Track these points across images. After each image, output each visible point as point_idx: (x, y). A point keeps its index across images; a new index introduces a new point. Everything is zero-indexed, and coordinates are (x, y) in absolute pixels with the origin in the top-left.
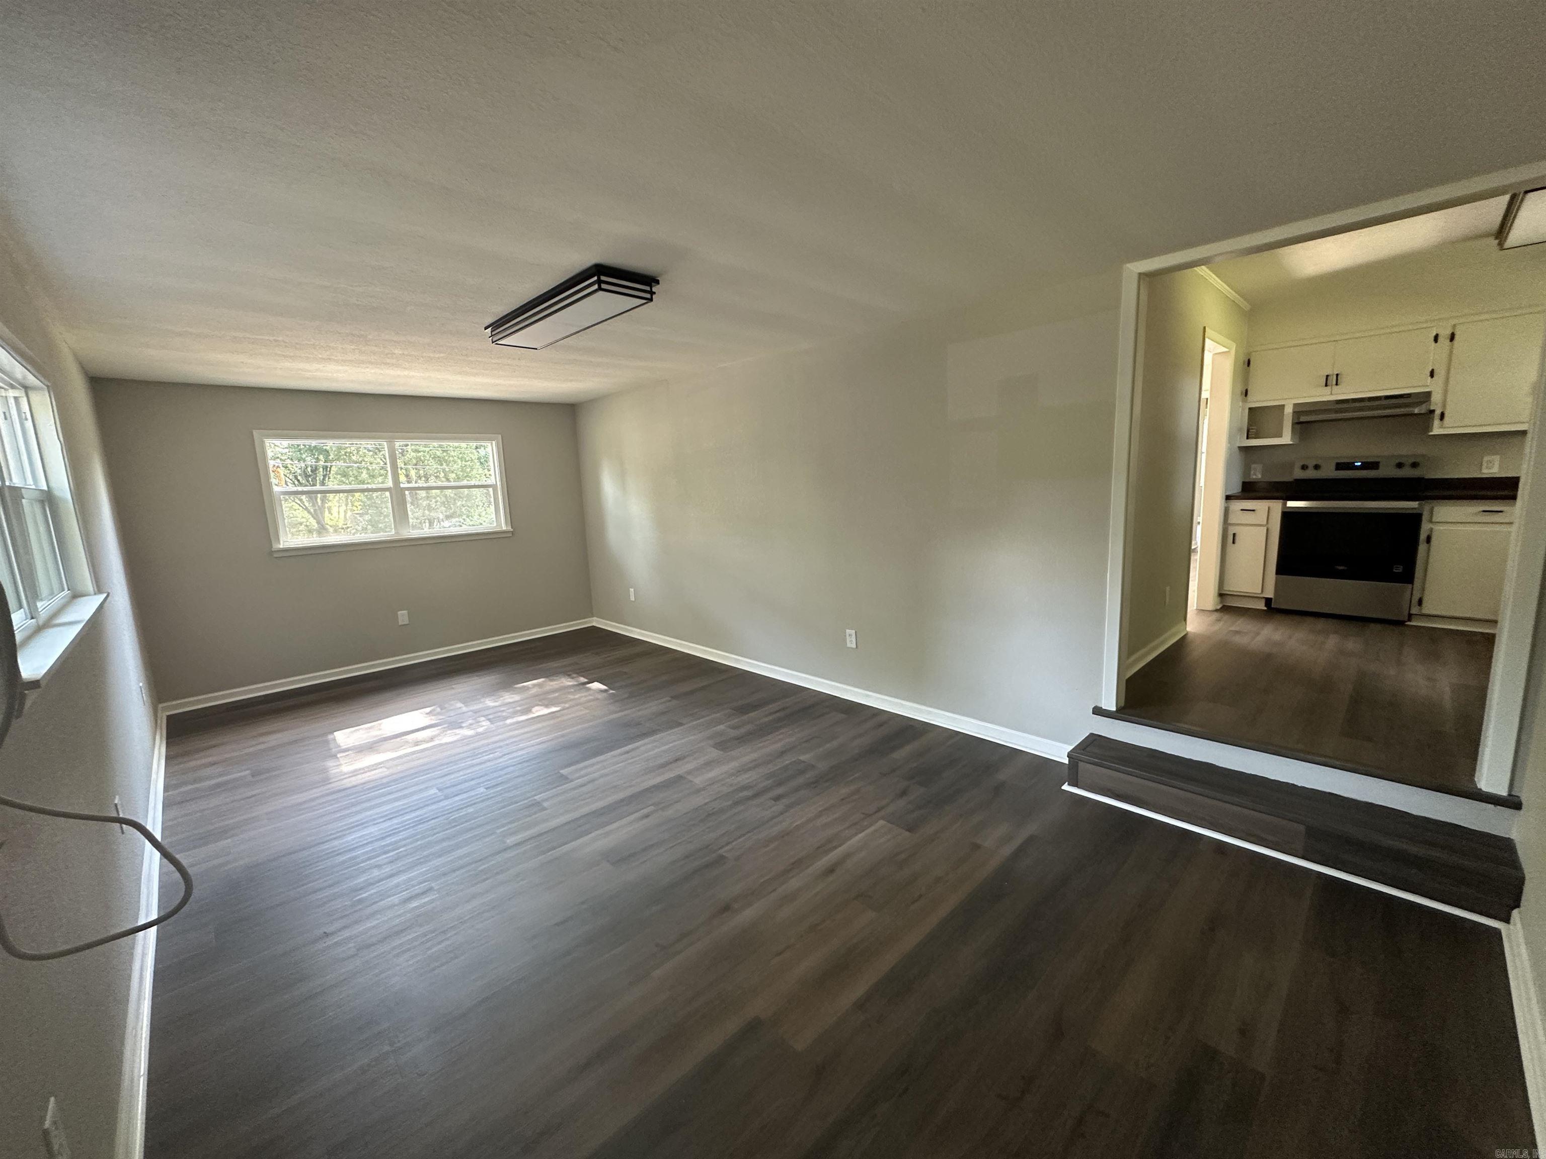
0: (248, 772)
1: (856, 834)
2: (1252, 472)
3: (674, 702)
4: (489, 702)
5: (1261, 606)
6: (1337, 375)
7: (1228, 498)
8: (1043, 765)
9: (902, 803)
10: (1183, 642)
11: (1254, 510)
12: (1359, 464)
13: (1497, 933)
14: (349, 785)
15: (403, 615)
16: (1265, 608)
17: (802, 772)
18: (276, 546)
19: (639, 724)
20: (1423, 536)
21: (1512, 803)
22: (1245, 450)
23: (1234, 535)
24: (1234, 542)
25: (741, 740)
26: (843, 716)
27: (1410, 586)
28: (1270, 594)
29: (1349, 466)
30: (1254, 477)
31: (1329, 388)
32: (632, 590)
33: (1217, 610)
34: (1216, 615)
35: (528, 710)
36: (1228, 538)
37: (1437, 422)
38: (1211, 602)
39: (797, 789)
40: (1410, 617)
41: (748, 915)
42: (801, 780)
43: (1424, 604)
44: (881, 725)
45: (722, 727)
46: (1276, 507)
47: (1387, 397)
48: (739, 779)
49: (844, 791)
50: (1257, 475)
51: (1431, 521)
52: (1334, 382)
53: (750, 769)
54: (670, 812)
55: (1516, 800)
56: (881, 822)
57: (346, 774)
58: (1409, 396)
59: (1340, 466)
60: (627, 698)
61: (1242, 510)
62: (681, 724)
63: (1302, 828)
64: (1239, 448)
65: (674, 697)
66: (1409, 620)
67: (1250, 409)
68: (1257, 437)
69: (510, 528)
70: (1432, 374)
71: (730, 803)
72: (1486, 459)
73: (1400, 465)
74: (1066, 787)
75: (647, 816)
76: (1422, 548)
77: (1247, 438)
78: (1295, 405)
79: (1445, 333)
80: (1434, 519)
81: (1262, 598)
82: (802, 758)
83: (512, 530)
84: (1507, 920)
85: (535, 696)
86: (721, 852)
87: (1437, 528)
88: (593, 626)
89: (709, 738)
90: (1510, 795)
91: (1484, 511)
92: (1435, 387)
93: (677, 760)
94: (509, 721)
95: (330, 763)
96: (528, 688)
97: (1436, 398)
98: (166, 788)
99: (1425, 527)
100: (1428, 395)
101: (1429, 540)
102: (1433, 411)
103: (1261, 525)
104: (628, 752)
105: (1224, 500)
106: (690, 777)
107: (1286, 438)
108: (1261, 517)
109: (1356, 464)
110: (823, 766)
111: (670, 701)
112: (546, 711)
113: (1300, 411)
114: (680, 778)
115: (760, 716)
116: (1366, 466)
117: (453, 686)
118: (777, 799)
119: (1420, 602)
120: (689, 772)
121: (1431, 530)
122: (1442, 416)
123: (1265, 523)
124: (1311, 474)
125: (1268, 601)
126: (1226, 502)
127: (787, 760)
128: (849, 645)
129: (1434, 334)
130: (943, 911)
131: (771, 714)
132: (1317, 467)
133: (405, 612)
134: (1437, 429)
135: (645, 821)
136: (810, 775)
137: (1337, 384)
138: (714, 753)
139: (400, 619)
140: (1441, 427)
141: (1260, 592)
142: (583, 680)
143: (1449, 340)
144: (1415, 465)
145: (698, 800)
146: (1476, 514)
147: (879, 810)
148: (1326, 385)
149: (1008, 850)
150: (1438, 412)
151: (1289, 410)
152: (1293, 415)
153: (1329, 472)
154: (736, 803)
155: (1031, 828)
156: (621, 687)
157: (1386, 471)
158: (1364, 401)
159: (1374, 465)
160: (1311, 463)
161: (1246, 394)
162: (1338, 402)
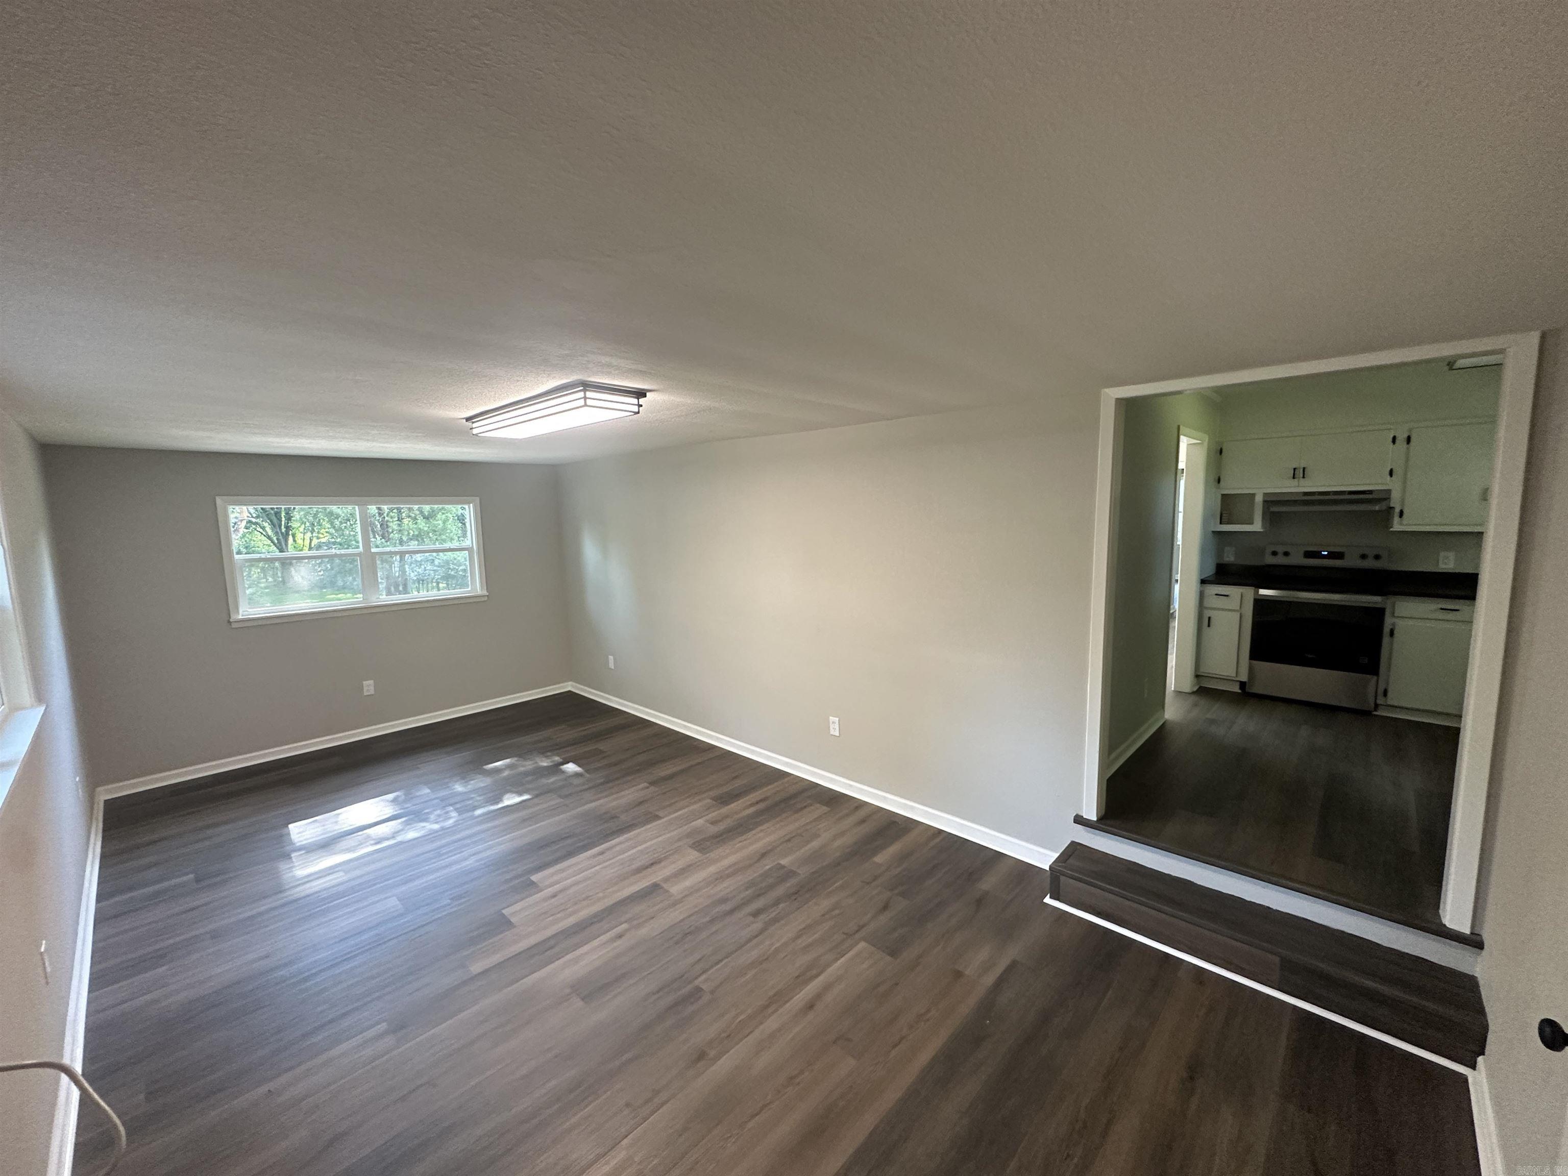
0: (191, 876)
1: (837, 959)
2: (1225, 555)
3: (652, 789)
4: (459, 788)
5: (1236, 689)
6: (1304, 469)
7: (1203, 582)
8: (1026, 870)
9: (884, 919)
10: (1161, 734)
11: (1227, 596)
12: (1326, 553)
13: (1464, 1080)
14: (303, 894)
15: (368, 686)
16: (1240, 691)
17: (782, 880)
18: (234, 617)
19: (614, 817)
20: (1386, 630)
21: (1474, 942)
22: (1218, 535)
23: (1209, 618)
24: (1209, 626)
25: (722, 838)
26: (825, 809)
27: (1375, 678)
28: (1244, 678)
29: (1316, 555)
30: (1228, 559)
31: (1296, 480)
32: (611, 657)
33: (1193, 693)
34: (1194, 698)
35: (498, 799)
36: (1203, 621)
37: (1396, 519)
38: (1188, 685)
39: (777, 902)
40: (1377, 706)
41: (723, 1066)
42: (780, 891)
43: (1389, 694)
44: (863, 821)
45: (700, 822)
46: (1248, 593)
47: (1351, 493)
48: (719, 888)
49: (825, 904)
50: (1230, 557)
51: (1393, 616)
52: (1301, 475)
53: (728, 876)
54: (644, 931)
55: (1478, 938)
56: (862, 945)
57: (299, 880)
58: (1370, 492)
59: (1308, 555)
60: (602, 784)
61: (1216, 595)
62: (658, 818)
63: (1277, 960)
64: (1213, 532)
65: (652, 783)
66: (1376, 710)
67: (1223, 495)
68: (1229, 523)
69: (485, 593)
70: (1391, 473)
71: (708, 919)
72: (1442, 554)
73: (1364, 557)
74: (1048, 900)
75: (620, 936)
76: (1386, 640)
77: (1221, 523)
78: (1265, 494)
79: (1401, 437)
80: (1396, 615)
81: (1238, 681)
82: (784, 862)
83: (488, 594)
84: (1473, 1066)
85: (506, 779)
86: (697, 982)
87: (1400, 623)
88: (570, 691)
89: (688, 835)
90: (1471, 933)
91: (1442, 609)
92: (1394, 486)
93: (652, 864)
94: (478, 812)
95: (283, 866)
96: (498, 771)
97: (1396, 496)
98: (100, 898)
99: (1388, 621)
100: (1389, 492)
101: (1392, 633)
102: (1393, 509)
103: (1234, 611)
104: (602, 853)
105: (1199, 585)
106: (665, 886)
107: (1257, 526)
108: (1235, 605)
109: (1323, 553)
110: (804, 872)
111: (648, 788)
112: (517, 799)
113: (1271, 502)
114: (656, 887)
115: (741, 808)
116: (1332, 555)
117: (419, 766)
118: (756, 914)
119: (1385, 693)
120: (666, 880)
121: (1394, 624)
122: (1401, 514)
123: (1238, 608)
124: (1280, 560)
125: (1243, 685)
126: (1201, 586)
127: (768, 864)
128: (832, 733)
129: (1392, 436)
130: (924, 1057)
131: (752, 805)
132: (1286, 554)
133: (371, 682)
134: (1397, 526)
135: (619, 942)
136: (792, 882)
137: (1304, 477)
138: (693, 855)
139: (365, 689)
140: (1401, 524)
141: (1235, 675)
142: (557, 759)
143: (1406, 443)
144: (1377, 557)
145: (675, 915)
146: (1435, 612)
147: (861, 927)
148: (1294, 478)
149: (989, 980)
150: (1397, 510)
151: (1259, 499)
152: (1263, 504)
153: (1298, 559)
154: (712, 921)
155: (1013, 952)
156: (596, 769)
157: (1351, 561)
158: (1329, 495)
159: (1339, 556)
160: (1280, 549)
161: (1219, 481)
162: (1306, 494)
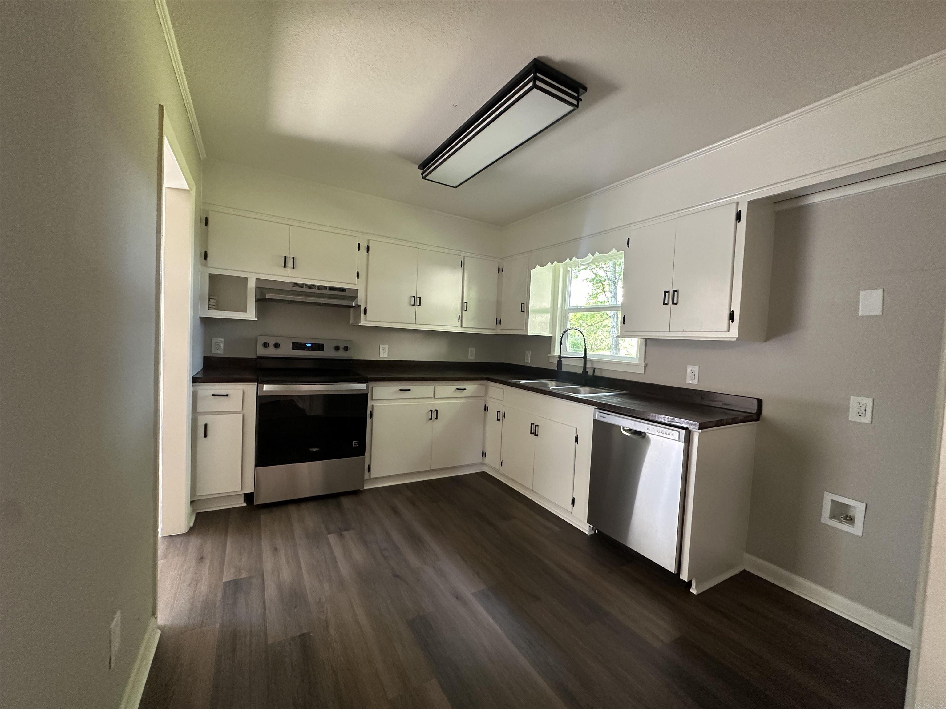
2: (212, 346)
5: (241, 502)
6: (294, 258)
7: (195, 380)
11: (227, 395)
12: (310, 345)
16: (245, 504)
20: (369, 412)
22: (206, 322)
23: (206, 425)
24: (205, 436)
27: (362, 458)
28: (250, 488)
29: (302, 347)
30: (217, 352)
31: (287, 269)
33: (191, 530)
36: (199, 431)
37: (362, 315)
40: (363, 482)
43: (372, 469)
46: (249, 390)
47: (331, 289)
50: (217, 349)
51: (372, 399)
52: (291, 265)
58: (344, 290)
59: (297, 346)
61: (213, 395)
64: (201, 318)
66: (364, 486)
67: (211, 275)
68: (219, 308)
70: (358, 275)
72: (383, 345)
73: (337, 348)
76: (369, 420)
77: (210, 308)
78: (257, 280)
79: (364, 244)
80: (374, 397)
81: (244, 494)
87: (376, 404)
91: (401, 390)
92: (360, 287)
97: (361, 295)
99: (370, 403)
100: (357, 291)
101: (372, 415)
102: (360, 306)
103: (235, 413)
105: (191, 383)
107: (250, 315)
108: (236, 402)
109: (307, 345)
113: (264, 288)
116: (314, 347)
119: (369, 468)
121: (373, 406)
122: (365, 311)
123: (239, 409)
124: (271, 352)
125: (249, 498)
126: (193, 386)
129: (357, 243)
132: (277, 346)
134: (361, 322)
137: (293, 268)
140: (365, 320)
141: (240, 490)
143: (366, 251)
144: (346, 349)
146: (396, 392)
148: (285, 267)
150: (363, 308)
151: (252, 285)
152: (256, 291)
153: (286, 351)
157: (330, 353)
158: (314, 288)
159: (319, 347)
160: (272, 342)
161: (206, 258)
162: (295, 285)
